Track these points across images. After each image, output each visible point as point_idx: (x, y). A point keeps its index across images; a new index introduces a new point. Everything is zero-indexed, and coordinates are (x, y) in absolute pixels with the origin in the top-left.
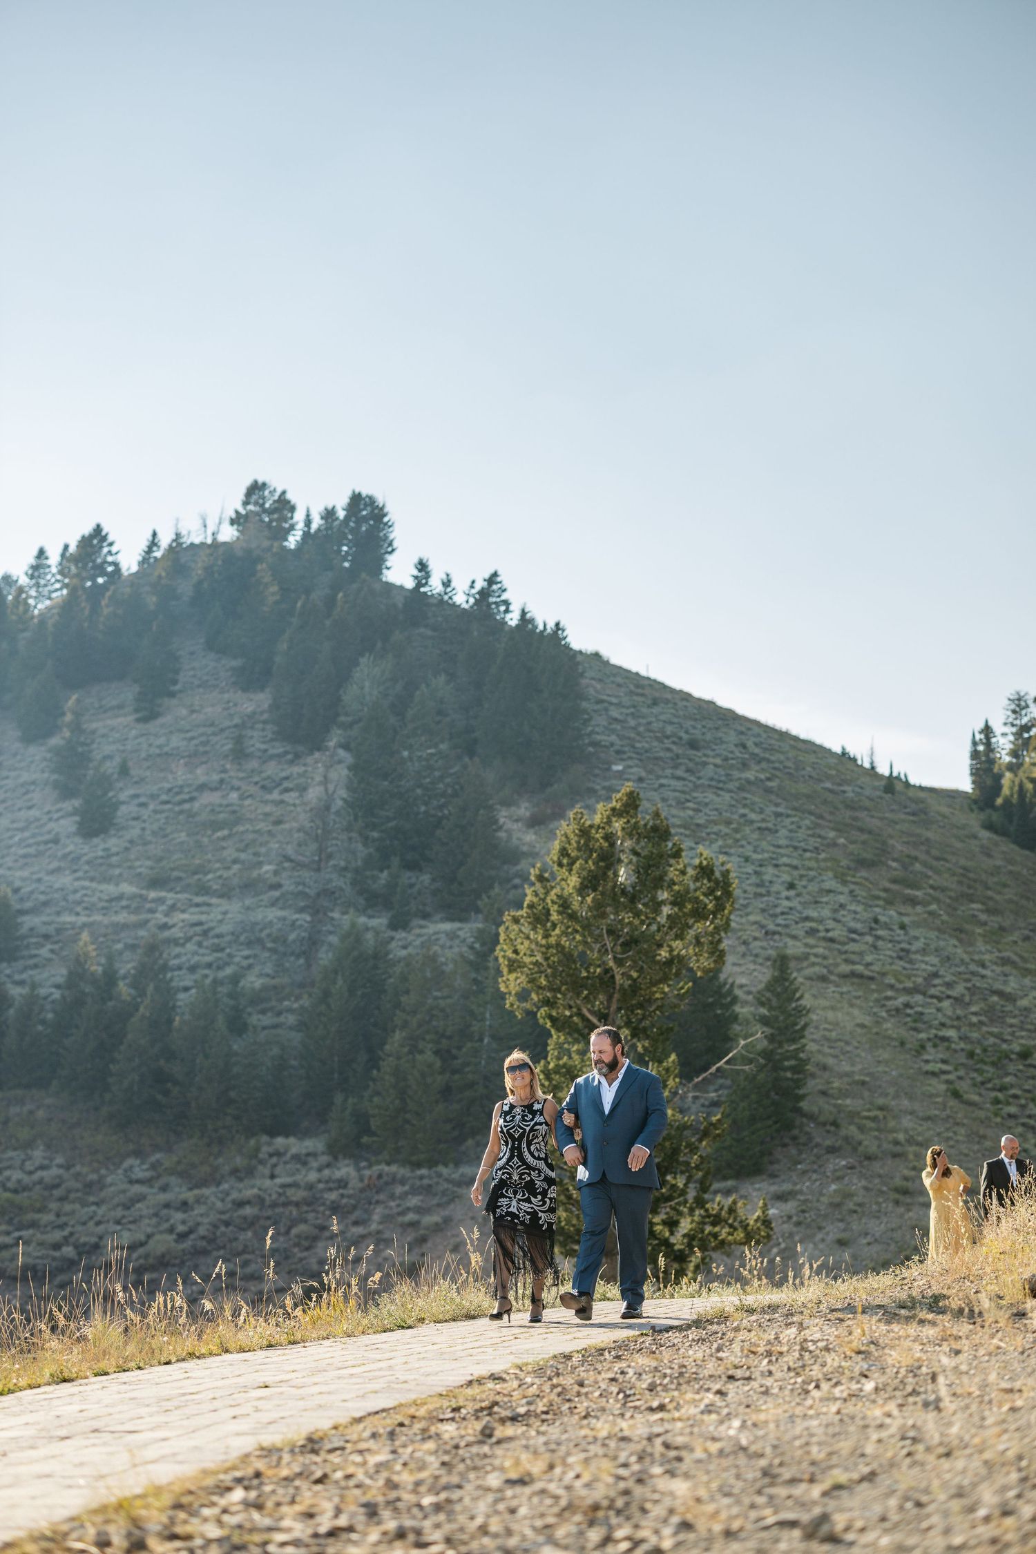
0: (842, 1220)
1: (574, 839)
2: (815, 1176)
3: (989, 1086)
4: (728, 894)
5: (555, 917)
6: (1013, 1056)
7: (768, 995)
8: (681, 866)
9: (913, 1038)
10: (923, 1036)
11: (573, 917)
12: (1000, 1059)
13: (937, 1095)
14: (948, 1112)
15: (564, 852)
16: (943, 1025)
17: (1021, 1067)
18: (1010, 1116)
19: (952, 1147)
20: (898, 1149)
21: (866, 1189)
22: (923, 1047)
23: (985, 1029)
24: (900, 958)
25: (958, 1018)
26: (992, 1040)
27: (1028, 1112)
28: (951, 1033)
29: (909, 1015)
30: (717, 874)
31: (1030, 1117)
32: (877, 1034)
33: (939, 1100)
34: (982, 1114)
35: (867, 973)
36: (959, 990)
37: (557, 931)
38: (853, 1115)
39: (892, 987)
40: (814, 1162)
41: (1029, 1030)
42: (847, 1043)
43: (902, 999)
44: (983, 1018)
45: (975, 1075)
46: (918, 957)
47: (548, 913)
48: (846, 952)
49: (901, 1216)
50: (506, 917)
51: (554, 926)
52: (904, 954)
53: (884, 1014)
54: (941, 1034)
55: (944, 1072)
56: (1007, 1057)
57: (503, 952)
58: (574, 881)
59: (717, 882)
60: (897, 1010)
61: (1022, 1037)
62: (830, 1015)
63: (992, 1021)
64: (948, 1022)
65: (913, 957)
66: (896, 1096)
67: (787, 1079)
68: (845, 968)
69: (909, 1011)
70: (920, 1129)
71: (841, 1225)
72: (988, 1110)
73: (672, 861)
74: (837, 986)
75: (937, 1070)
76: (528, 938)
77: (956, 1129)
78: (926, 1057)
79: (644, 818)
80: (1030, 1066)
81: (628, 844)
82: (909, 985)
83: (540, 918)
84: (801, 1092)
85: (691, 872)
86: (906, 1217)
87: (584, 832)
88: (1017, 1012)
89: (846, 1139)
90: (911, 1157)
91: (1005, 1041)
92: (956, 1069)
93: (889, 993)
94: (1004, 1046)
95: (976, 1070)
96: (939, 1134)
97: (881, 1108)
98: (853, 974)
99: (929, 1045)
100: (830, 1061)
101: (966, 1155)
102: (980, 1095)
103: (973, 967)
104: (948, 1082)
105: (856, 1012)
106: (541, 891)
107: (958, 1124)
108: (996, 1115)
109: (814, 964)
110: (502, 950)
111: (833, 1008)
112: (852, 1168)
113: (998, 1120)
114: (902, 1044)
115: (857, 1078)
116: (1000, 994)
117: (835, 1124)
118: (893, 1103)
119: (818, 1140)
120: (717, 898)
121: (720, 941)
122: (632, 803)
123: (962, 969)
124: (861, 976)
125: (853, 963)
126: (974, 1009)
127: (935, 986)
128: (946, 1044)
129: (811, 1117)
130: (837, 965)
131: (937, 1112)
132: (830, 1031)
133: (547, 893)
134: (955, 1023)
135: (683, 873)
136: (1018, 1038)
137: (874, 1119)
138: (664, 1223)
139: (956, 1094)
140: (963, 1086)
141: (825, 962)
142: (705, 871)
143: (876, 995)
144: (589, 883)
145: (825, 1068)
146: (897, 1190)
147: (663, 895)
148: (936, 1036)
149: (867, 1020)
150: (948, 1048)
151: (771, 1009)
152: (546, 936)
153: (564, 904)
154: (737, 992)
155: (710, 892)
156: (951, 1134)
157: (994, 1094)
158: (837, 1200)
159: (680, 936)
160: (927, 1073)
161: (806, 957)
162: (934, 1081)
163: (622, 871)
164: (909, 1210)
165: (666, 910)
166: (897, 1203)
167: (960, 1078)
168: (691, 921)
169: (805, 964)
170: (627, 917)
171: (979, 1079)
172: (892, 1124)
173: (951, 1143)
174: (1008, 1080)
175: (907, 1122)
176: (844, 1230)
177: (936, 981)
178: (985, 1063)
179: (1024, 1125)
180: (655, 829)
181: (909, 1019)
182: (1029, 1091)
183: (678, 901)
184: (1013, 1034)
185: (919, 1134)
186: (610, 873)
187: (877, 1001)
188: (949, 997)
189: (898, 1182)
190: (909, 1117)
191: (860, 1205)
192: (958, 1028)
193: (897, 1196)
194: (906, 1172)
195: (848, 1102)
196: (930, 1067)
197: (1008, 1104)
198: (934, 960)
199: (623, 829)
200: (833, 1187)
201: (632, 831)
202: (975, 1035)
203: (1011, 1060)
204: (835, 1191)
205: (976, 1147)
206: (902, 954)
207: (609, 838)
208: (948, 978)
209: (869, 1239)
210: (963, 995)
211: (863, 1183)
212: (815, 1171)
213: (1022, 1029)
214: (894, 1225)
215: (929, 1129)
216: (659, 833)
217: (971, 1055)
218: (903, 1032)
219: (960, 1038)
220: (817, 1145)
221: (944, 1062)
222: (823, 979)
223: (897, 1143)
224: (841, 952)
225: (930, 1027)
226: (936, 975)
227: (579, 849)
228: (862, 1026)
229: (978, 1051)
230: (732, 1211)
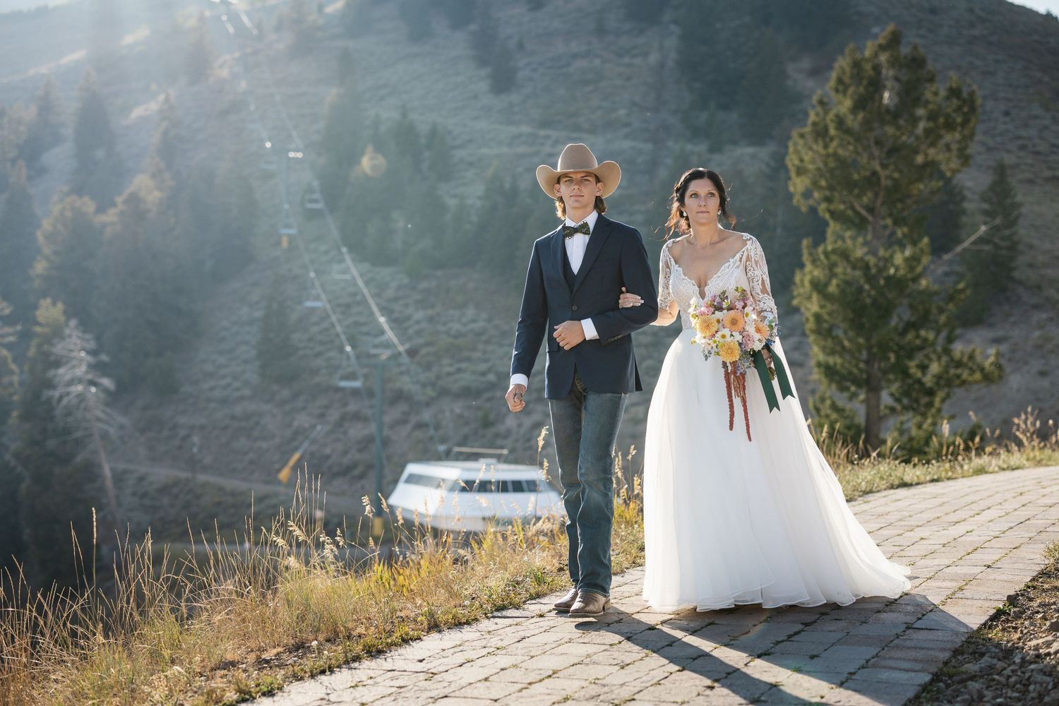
0: (1043, 358)
1: (848, 69)
2: (1022, 327)
4: (973, 109)
5: (832, 132)
7: (990, 194)
8: (934, 88)
11: (848, 131)
15: (840, 81)
30: (965, 95)
37: (835, 143)
40: (1022, 316)
42: (1049, 229)
47: (826, 129)
48: (1049, 162)
50: (795, 134)
51: (832, 139)
57: (792, 161)
58: (848, 103)
59: (964, 101)
62: (1036, 208)
67: (1003, 256)
68: (1048, 174)
71: (1043, 361)
73: (928, 85)
74: (1042, 188)
76: (811, 149)
79: (905, 50)
81: (891, 73)
83: (821, 133)
84: (1013, 265)
85: (943, 93)
87: (857, 65)
89: (1047, 299)
100: (1036, 243)
106: (821, 112)
109: (1024, 171)
110: (791, 160)
112: (1051, 321)
117: (1039, 288)
119: (1025, 299)
120: (965, 114)
121: (966, 148)
122: (895, 40)
129: (1021, 283)
132: (1037, 220)
133: (826, 112)
135: (936, 94)
141: (1033, 170)
142: (954, 92)
144: (860, 105)
145: (1031, 248)
147: (921, 112)
151: (991, 204)
152: (826, 147)
153: (840, 122)
154: (966, 193)
155: (959, 109)
158: (1040, 343)
159: (933, 144)
163: (886, 95)
165: (922, 125)
168: (943, 132)
169: (1018, 171)
170: (890, 130)
176: (1044, 365)
180: (914, 60)
183: (932, 117)
186: (877, 97)
199: (888, 61)
200: (1037, 333)
201: (894, 62)
204: (1038, 336)
207: (877, 68)
212: (1022, 323)
216: (916, 62)
220: (1024, 303)
222: (1031, 182)
227: (852, 77)
230: (971, 357)
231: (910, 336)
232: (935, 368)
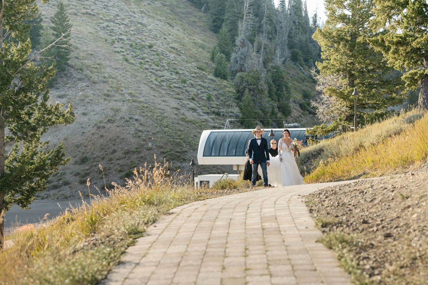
0: (84, 106)
2: (73, 89)
3: (138, 57)
6: (146, 47)
7: (56, 19)
9: (110, 39)
10: (114, 38)
12: (142, 47)
13: (119, 60)
14: (124, 66)
16: (121, 34)
17: (149, 51)
18: (146, 69)
19: (125, 79)
20: (105, 80)
21: (93, 94)
22: (114, 42)
23: (136, 36)
24: (105, 8)
25: (126, 32)
26: (139, 41)
27: (152, 68)
28: (124, 37)
29: (108, 30)
31: (153, 69)
32: (97, 36)
33: (120, 62)
34: (136, 68)
35: (92, 13)
36: (126, 21)
38: (88, 67)
39: (102, 19)
40: (73, 84)
41: (151, 38)
42: (85, 39)
43: (106, 24)
44: (135, 32)
45: (133, 53)
46: (111, 8)
48: (84, 5)
49: (107, 104)
52: (106, 7)
53: (99, 29)
54: (120, 37)
55: (122, 52)
56: (144, 47)
60: (104, 28)
61: (149, 40)
62: (79, 28)
63: (138, 33)
64: (123, 33)
65: (109, 8)
66: (104, 60)
67: (63, 52)
68: (84, 11)
69: (108, 28)
70: (113, 72)
71: (84, 108)
72: (138, 66)
74: (81, 17)
75: (119, 51)
77: (126, 73)
78: (115, 46)
80: (152, 51)
82: (108, 18)
84: (68, 57)
86: (109, 105)
88: (147, 31)
89: (86, 75)
90: (110, 83)
91: (143, 41)
92: (126, 51)
93: (101, 21)
94: (143, 43)
95: (133, 51)
96: (120, 75)
97: (99, 64)
98: (87, 13)
99: (116, 41)
100: (79, 46)
101: (131, 83)
102: (135, 60)
103: (131, 13)
104: (123, 55)
105: (88, 28)
107: (127, 71)
108: (141, 68)
109: (72, 8)
111: (79, 26)
112: (88, 86)
113: (142, 70)
114: (106, 40)
115: (89, 52)
116: (141, 24)
117: (81, 69)
118: (103, 62)
119: (75, 75)
123: (127, 14)
124: (90, 14)
125: (87, 9)
126: (132, 29)
127: (117, 19)
128: (122, 41)
129: (72, 67)
130: (81, 9)
131: (119, 66)
132: (79, 34)
134: (125, 34)
136: (148, 40)
137: (96, 68)
138: (26, 114)
139: (126, 60)
140: (129, 57)
141: (76, 8)
143: (96, 22)
145: (77, 48)
146: (105, 95)
148: (118, 38)
149: (93, 31)
150: (123, 43)
151: (57, 24)
154: (42, 17)
156: (125, 75)
157: (140, 60)
158: (83, 98)
160: (115, 52)
161: (69, 5)
162: (118, 55)
164: (109, 102)
166: (105, 99)
167: (128, 54)
169: (68, 8)
171: (135, 55)
172: (103, 70)
173: (125, 78)
174: (145, 55)
175: (108, 70)
176: (85, 109)
177: (118, 18)
178: (137, 49)
179: (151, 72)
181: (108, 31)
182: (152, 60)
184: (146, 39)
185: (113, 74)
187: (96, 24)
188: (123, 24)
189: (105, 92)
190: (109, 68)
191: (91, 100)
192: (127, 36)
193: (105, 97)
194: (109, 88)
195: (86, 61)
196: (116, 50)
197: (145, 64)
198: (116, 9)
200: (81, 93)
202: (133, 39)
203: (145, 48)
204: (81, 95)
205: (134, 80)
206: (105, 7)
208: (123, 17)
209: (95, 113)
210: (128, 24)
211: (92, 92)
212: (74, 87)
213: (149, 37)
214: (104, 108)
215: (117, 73)
217: (131, 46)
218: (106, 36)
219: (127, 39)
220: (74, 77)
221: (122, 48)
222: (75, 14)
223: (105, 77)
224: (82, 5)
225: (116, 35)
226: (118, 15)
228: (91, 33)
229: (134, 44)
230: (56, 109)
231: (21, 96)
232: (36, 114)
